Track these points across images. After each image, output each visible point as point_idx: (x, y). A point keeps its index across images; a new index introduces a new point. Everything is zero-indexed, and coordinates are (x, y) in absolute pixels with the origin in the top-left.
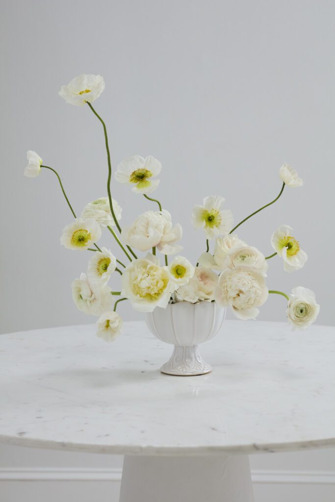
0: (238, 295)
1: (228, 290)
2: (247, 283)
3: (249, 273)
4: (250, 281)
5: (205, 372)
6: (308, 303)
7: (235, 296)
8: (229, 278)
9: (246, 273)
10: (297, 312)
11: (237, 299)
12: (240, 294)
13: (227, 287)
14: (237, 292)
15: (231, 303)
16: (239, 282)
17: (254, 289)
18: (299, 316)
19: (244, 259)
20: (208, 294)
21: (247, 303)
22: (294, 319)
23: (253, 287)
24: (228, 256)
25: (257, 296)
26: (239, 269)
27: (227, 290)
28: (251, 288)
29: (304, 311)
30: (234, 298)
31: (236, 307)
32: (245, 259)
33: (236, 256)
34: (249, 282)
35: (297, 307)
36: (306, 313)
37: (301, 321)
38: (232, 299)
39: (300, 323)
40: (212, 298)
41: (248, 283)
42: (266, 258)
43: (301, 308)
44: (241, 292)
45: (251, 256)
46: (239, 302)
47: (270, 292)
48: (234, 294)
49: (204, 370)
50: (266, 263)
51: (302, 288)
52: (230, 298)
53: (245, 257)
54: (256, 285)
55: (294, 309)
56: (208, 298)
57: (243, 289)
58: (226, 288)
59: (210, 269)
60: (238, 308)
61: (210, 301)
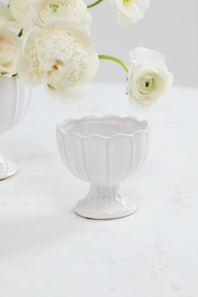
0: (55, 67)
1: (39, 60)
2: (68, 49)
3: (68, 31)
4: (72, 44)
5: (9, 174)
6: (156, 71)
7: (50, 68)
8: (39, 42)
9: (64, 31)
10: (142, 86)
11: (54, 74)
12: (59, 67)
13: (36, 56)
14: (54, 64)
15: (45, 80)
16: (55, 48)
17: (78, 56)
18: (144, 92)
19: (55, 10)
20: (6, 65)
21: (69, 78)
22: (137, 97)
23: (77, 53)
24: (31, 6)
25: (84, 68)
26: (52, 27)
27: (37, 60)
28: (73, 56)
29: (151, 84)
30: (49, 72)
31: (53, 85)
32: (58, 10)
33: (43, 6)
34: (70, 46)
35: (141, 79)
36: (153, 86)
37: (147, 99)
38: (46, 74)
39: (145, 102)
40: (12, 70)
41: (70, 49)
42: (89, 7)
43: (146, 81)
44: (59, 62)
45: (66, 5)
46: (56, 78)
47: (100, 57)
48: (48, 67)
49: (7, 172)
50: (88, 15)
51: (145, 50)
52: (42, 72)
53: (58, 7)
54: (81, 50)
55: (137, 83)
56: (6, 71)
57: (62, 58)
58: (35, 58)
59: (5, 27)
60: (56, 87)
61: (10, 76)
